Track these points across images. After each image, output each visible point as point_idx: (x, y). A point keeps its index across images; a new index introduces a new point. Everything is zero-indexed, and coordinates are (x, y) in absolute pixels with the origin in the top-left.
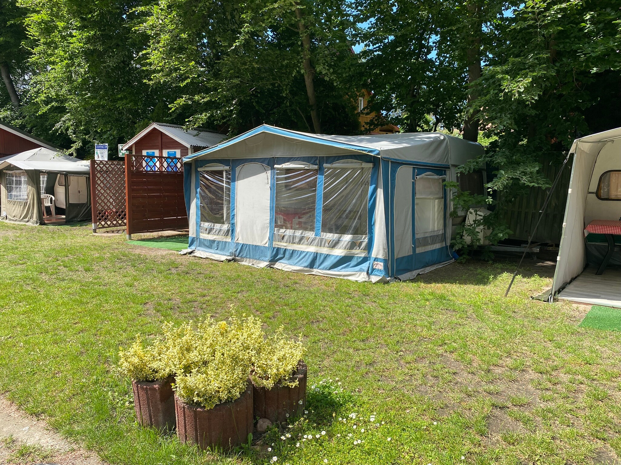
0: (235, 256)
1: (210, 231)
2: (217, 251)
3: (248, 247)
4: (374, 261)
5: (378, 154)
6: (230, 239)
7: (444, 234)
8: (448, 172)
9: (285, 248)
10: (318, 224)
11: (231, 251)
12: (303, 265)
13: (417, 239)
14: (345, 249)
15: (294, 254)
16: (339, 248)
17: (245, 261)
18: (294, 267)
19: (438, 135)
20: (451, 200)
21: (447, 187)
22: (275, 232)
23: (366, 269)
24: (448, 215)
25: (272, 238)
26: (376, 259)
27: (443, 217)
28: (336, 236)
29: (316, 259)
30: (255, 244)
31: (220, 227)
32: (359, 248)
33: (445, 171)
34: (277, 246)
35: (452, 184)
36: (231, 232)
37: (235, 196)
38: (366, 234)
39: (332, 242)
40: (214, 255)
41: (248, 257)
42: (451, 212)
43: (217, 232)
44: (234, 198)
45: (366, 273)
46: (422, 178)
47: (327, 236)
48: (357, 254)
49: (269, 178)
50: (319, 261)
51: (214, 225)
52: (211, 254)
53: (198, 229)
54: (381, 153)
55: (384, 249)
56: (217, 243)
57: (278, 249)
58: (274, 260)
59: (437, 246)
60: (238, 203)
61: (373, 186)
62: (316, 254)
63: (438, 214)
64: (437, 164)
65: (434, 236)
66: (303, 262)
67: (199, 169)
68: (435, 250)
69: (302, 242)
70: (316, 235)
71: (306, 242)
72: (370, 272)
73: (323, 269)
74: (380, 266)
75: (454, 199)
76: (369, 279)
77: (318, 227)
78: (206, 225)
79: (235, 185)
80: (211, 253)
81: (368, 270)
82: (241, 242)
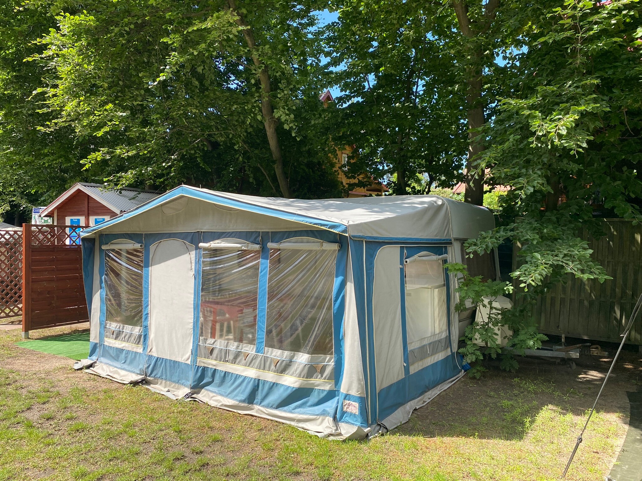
0: (146, 375)
1: (118, 335)
2: (125, 366)
3: (164, 363)
4: (345, 399)
5: (345, 231)
6: (142, 349)
7: (449, 338)
8: (449, 249)
9: (214, 367)
10: (262, 335)
11: (141, 367)
12: (239, 398)
13: (410, 351)
14: (299, 376)
15: (227, 378)
16: (291, 373)
17: (159, 383)
18: (225, 399)
19: (434, 199)
20: (456, 290)
21: (451, 270)
22: (201, 343)
23: (332, 412)
24: (452, 308)
25: (196, 352)
26: (347, 397)
27: (445, 312)
28: (287, 353)
29: (257, 390)
30: (173, 359)
31: (131, 330)
32: (322, 376)
33: (446, 247)
34: (202, 365)
35: (457, 268)
36: (143, 338)
37: (148, 286)
38: (331, 354)
39: (281, 364)
40: (119, 371)
41: (164, 377)
42: (457, 304)
43: (127, 337)
44: (147, 289)
45: (332, 419)
46: (414, 261)
47: (274, 354)
48: (318, 385)
49: (193, 261)
50: (262, 393)
51: (123, 326)
52: (116, 369)
53: (102, 332)
54: (350, 230)
55: (359, 380)
56: (126, 354)
57: (205, 369)
58: (197, 387)
59: (440, 356)
60: (152, 296)
61: (340, 278)
62: (257, 381)
63: (439, 310)
64: (434, 240)
65: (435, 342)
66: (238, 393)
67: (104, 247)
68: (437, 363)
69: (238, 360)
70: (258, 351)
71: (243, 362)
72: (338, 416)
73: (267, 406)
74: (354, 408)
75: (460, 289)
76: (337, 429)
77: (261, 339)
78: (113, 326)
79: (148, 271)
80: (116, 367)
81: (336, 413)
82: (155, 354)
